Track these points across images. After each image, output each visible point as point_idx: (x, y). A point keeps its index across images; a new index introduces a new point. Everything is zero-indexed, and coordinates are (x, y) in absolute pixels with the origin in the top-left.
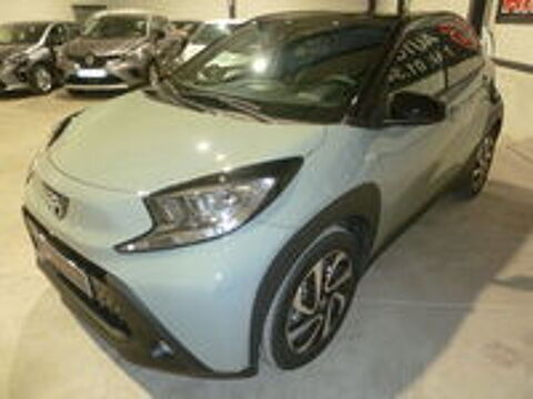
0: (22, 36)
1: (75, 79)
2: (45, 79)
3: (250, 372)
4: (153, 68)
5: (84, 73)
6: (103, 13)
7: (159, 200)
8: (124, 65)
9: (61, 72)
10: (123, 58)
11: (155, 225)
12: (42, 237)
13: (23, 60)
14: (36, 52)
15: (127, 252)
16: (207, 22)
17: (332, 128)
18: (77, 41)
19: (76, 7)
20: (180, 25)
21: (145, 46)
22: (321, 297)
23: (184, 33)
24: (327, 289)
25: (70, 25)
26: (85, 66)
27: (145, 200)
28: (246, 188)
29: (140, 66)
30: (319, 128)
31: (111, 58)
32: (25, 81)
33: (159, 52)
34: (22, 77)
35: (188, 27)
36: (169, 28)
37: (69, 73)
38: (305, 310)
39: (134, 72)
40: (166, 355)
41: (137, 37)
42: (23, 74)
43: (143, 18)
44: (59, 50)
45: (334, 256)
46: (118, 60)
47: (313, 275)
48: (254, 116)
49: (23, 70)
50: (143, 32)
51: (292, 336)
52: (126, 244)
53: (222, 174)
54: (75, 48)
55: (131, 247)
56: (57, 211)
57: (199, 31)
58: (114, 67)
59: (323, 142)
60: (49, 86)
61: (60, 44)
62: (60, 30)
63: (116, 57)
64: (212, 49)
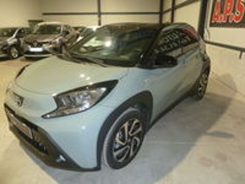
0: (5, 34)
1: (29, 52)
2: (15, 52)
3: (98, 169)
4: (63, 48)
5: (32, 50)
6: (42, 24)
7: (60, 97)
8: (51, 46)
9: (22, 49)
10: (50, 43)
11: (58, 107)
12: (12, 115)
13: (5, 44)
14: (11, 41)
15: (47, 118)
16: (88, 27)
17: (131, 69)
18: (30, 35)
19: (29, 21)
20: (76, 29)
21: (61, 38)
22: (128, 138)
23: (78, 32)
24: (131, 135)
25: (27, 29)
26: (33, 46)
27: (54, 97)
28: (94, 91)
29: (58, 46)
30: (126, 69)
31: (45, 43)
33: (66, 40)
34: (5, 52)
35: (80, 29)
36: (71, 30)
37: (26, 50)
38: (121, 143)
39: (55, 49)
40: (62, 161)
41: (57, 34)
42: (5, 50)
43: (59, 26)
44: (22, 40)
45: (133, 121)
46: (48, 44)
47: (124, 128)
48: (100, 64)
49: (5, 48)
50: (59, 32)
51: (115, 154)
52: (46, 115)
53: (88, 86)
54: (29, 39)
55: (48, 116)
56: (19, 103)
57: (84, 31)
58: (46, 47)
59: (127, 75)
60: (17, 56)
61: (22, 37)
62: (23, 31)
63: (47, 42)
64: (86, 39)
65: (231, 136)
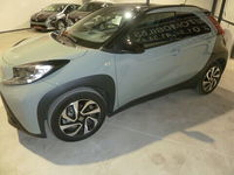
13: (54, 18)
14: (60, 15)
22: (79, 116)
24: (82, 114)
32: (54, 26)
38: (69, 119)
42: (54, 24)
51: (63, 127)
62: (72, 7)
65: (211, 141)
